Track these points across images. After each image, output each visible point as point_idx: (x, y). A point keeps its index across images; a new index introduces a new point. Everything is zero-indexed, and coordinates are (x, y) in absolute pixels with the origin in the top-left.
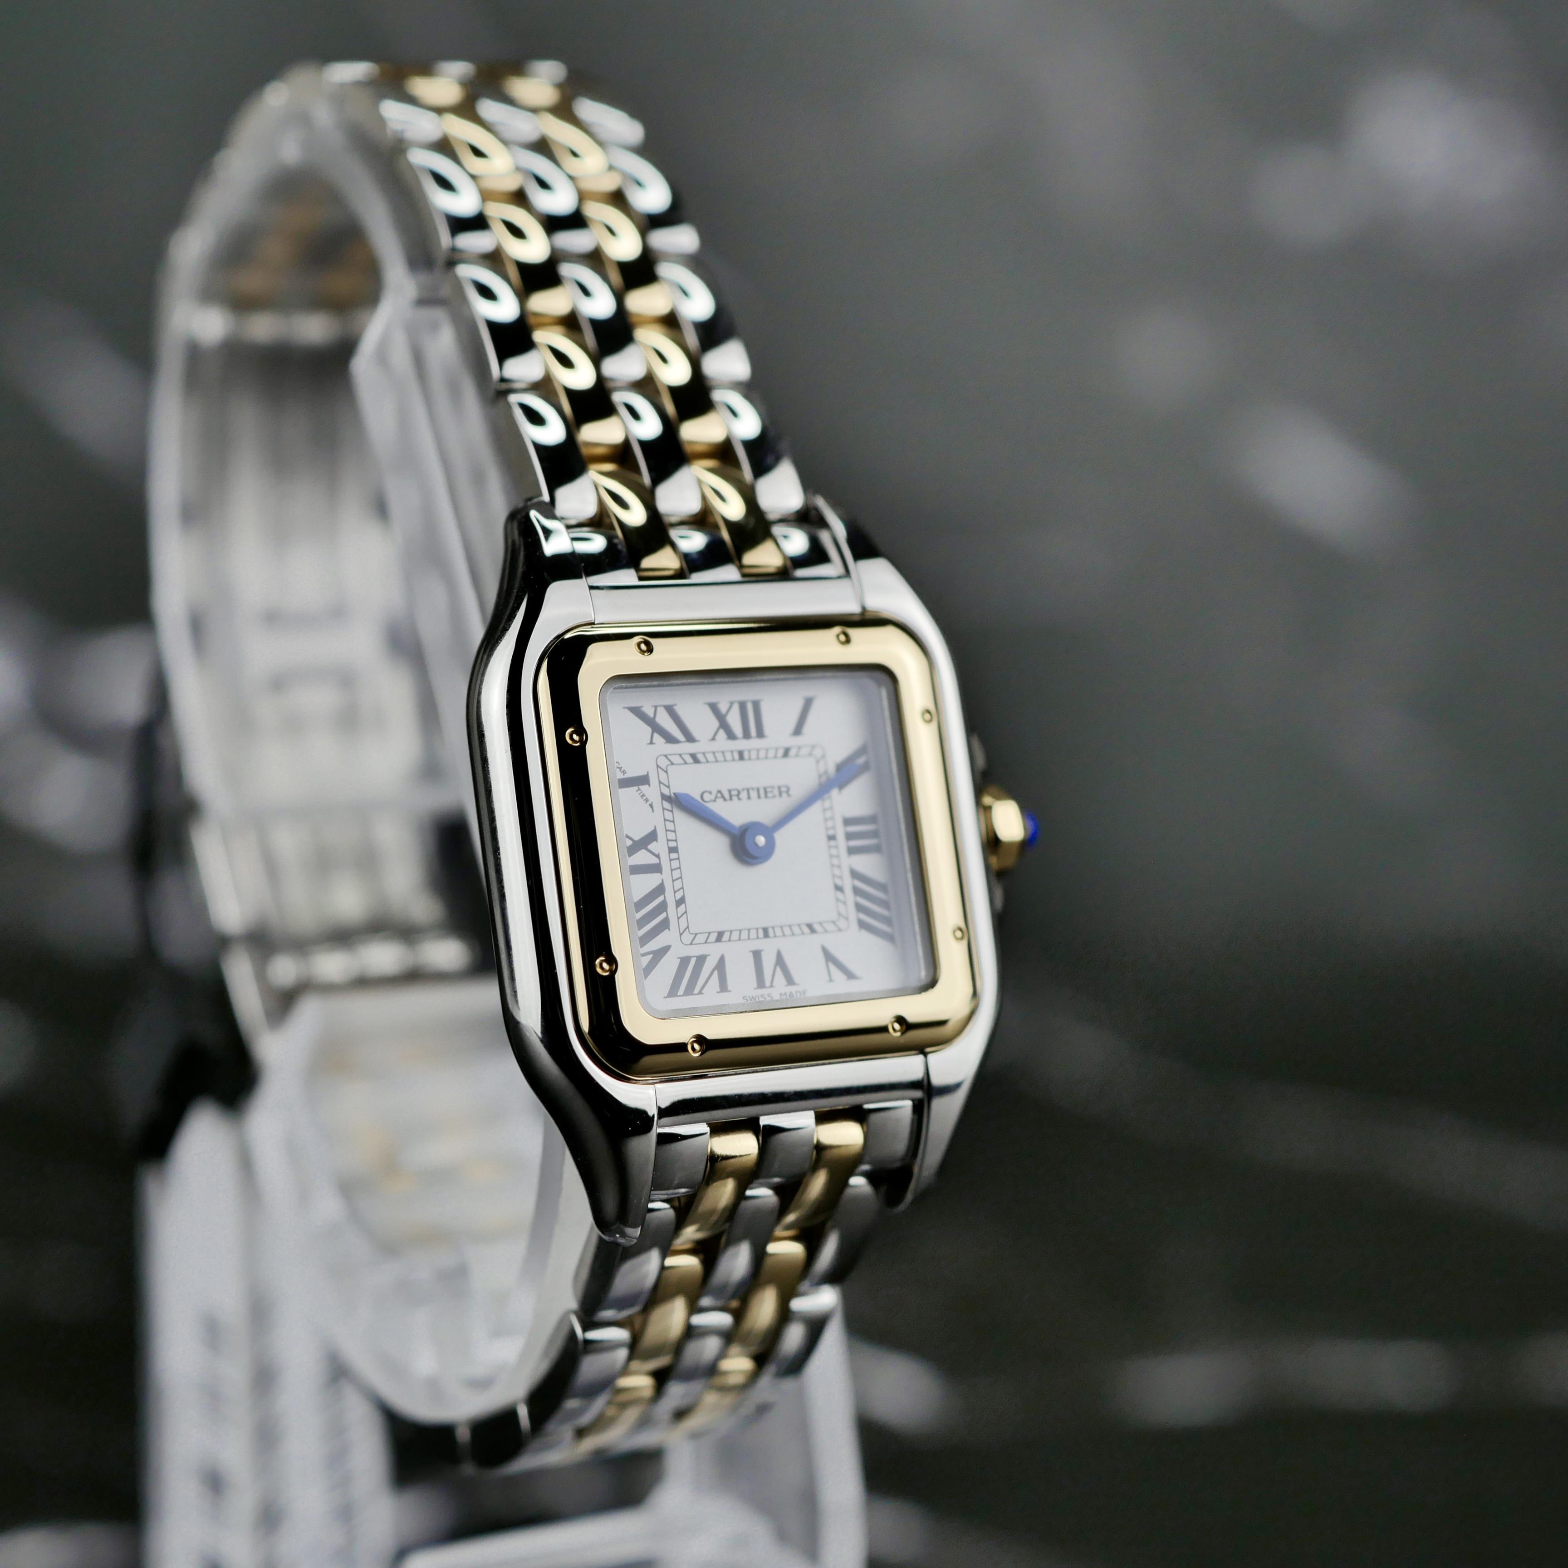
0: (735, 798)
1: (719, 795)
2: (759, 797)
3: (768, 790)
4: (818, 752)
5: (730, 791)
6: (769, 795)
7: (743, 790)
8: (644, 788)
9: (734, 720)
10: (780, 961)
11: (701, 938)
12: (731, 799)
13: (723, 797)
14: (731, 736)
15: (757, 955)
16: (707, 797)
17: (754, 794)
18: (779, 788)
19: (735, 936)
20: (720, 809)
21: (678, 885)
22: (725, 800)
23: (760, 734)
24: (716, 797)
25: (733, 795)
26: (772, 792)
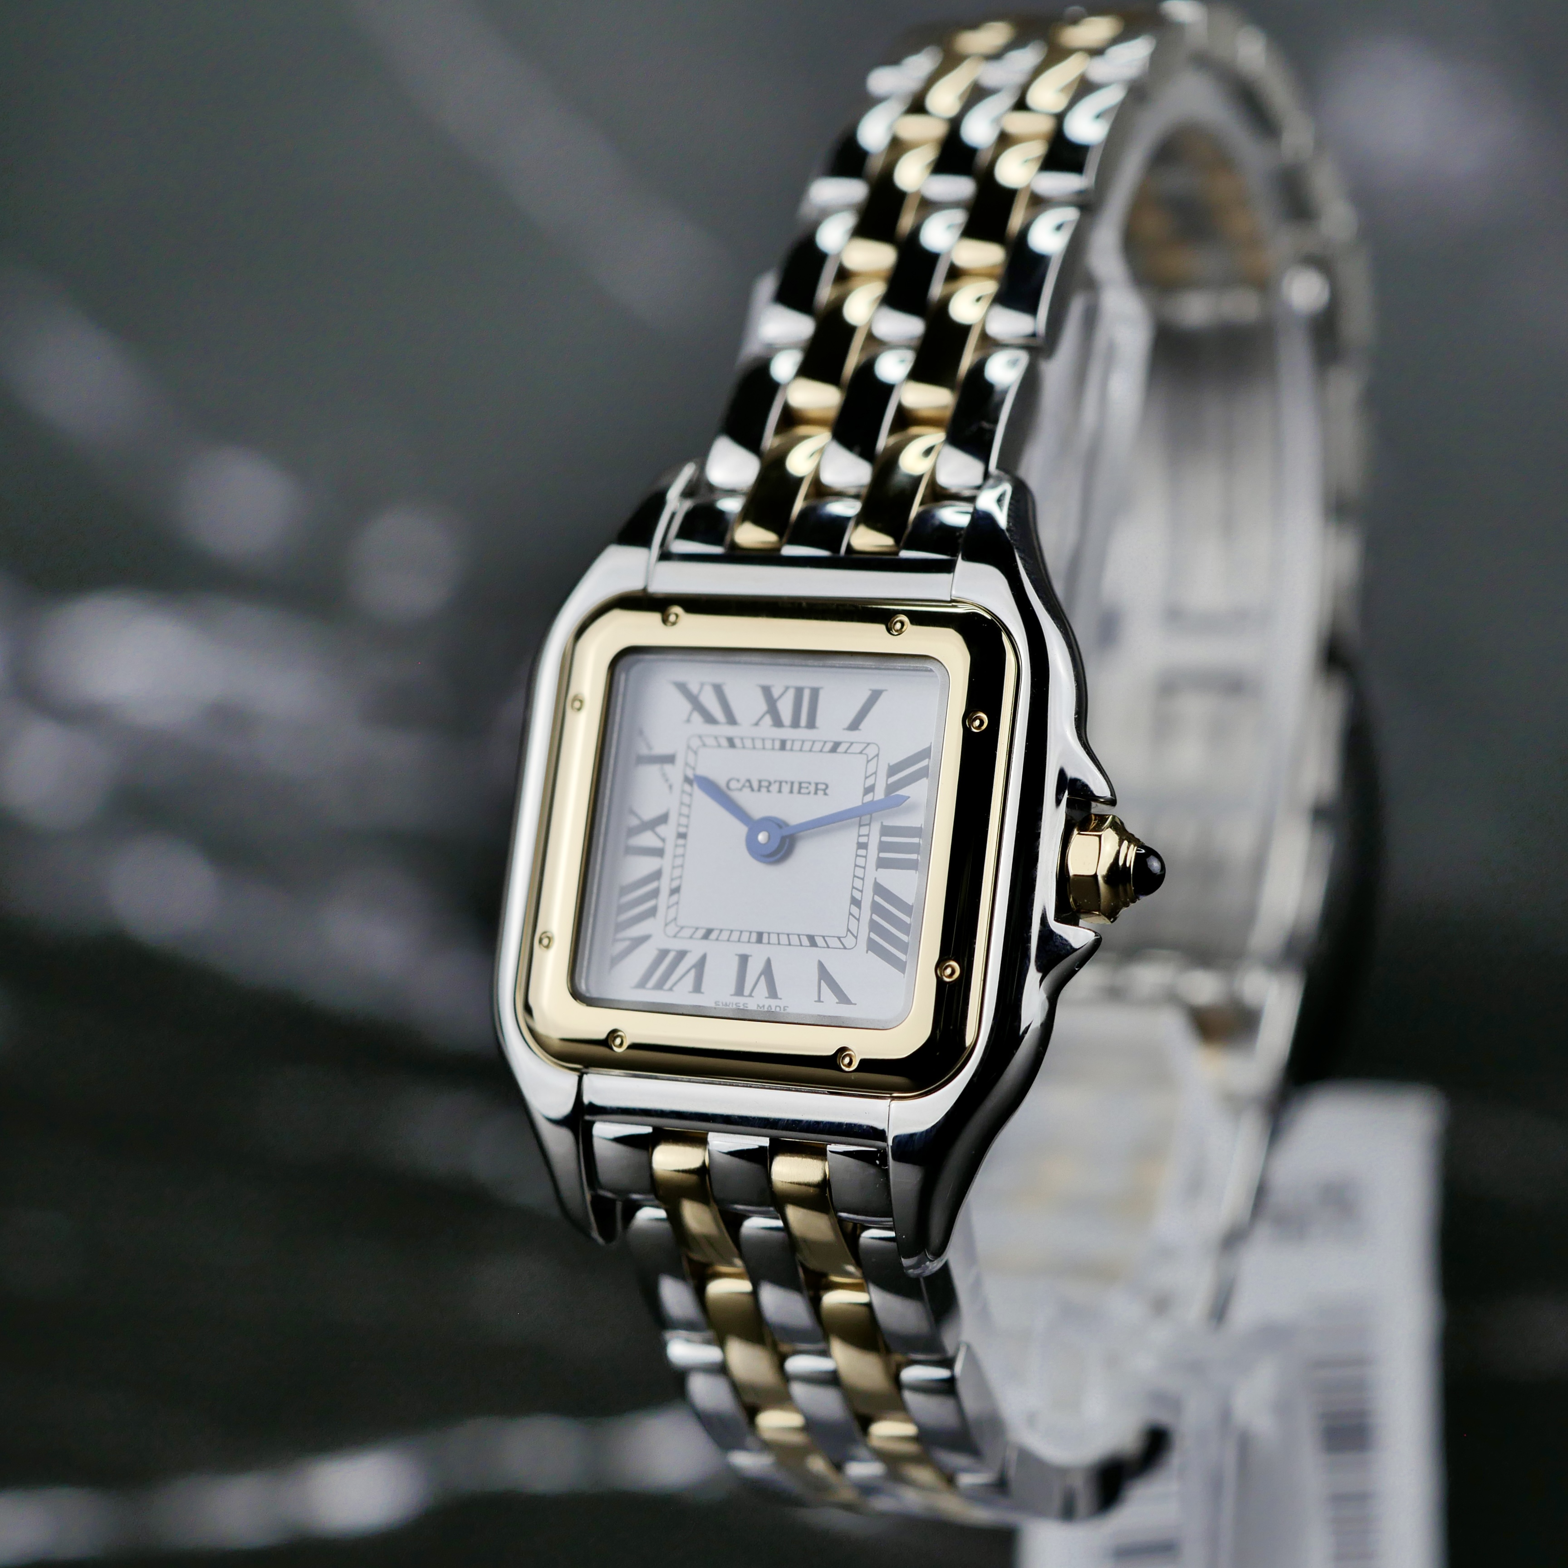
0: (764, 790)
1: (747, 784)
2: (791, 792)
3: (803, 785)
4: (871, 751)
5: (760, 782)
6: (803, 791)
7: (775, 782)
8: (668, 768)
9: (785, 709)
10: (768, 971)
11: (687, 933)
12: (759, 790)
13: (751, 787)
14: (778, 723)
15: (744, 960)
16: (733, 785)
17: (786, 788)
18: (817, 784)
19: (725, 935)
20: (745, 799)
21: (677, 873)
22: (752, 790)
23: (811, 724)
24: (744, 786)
25: (765, 786)
26: (807, 788)
